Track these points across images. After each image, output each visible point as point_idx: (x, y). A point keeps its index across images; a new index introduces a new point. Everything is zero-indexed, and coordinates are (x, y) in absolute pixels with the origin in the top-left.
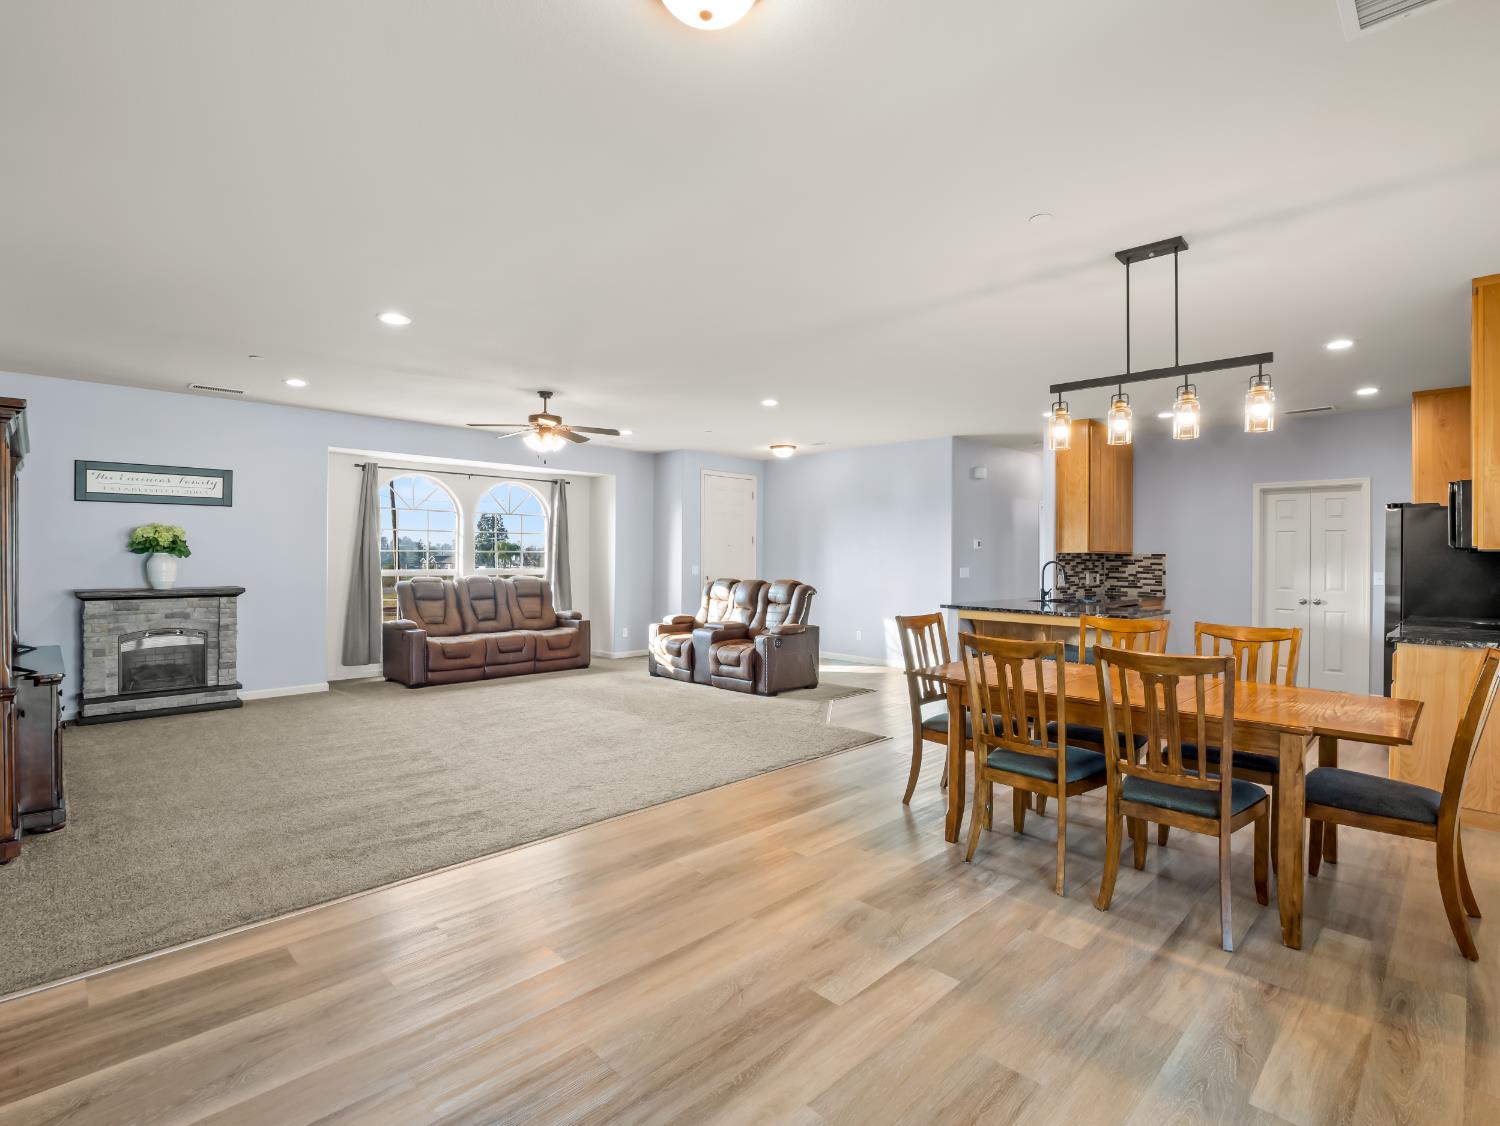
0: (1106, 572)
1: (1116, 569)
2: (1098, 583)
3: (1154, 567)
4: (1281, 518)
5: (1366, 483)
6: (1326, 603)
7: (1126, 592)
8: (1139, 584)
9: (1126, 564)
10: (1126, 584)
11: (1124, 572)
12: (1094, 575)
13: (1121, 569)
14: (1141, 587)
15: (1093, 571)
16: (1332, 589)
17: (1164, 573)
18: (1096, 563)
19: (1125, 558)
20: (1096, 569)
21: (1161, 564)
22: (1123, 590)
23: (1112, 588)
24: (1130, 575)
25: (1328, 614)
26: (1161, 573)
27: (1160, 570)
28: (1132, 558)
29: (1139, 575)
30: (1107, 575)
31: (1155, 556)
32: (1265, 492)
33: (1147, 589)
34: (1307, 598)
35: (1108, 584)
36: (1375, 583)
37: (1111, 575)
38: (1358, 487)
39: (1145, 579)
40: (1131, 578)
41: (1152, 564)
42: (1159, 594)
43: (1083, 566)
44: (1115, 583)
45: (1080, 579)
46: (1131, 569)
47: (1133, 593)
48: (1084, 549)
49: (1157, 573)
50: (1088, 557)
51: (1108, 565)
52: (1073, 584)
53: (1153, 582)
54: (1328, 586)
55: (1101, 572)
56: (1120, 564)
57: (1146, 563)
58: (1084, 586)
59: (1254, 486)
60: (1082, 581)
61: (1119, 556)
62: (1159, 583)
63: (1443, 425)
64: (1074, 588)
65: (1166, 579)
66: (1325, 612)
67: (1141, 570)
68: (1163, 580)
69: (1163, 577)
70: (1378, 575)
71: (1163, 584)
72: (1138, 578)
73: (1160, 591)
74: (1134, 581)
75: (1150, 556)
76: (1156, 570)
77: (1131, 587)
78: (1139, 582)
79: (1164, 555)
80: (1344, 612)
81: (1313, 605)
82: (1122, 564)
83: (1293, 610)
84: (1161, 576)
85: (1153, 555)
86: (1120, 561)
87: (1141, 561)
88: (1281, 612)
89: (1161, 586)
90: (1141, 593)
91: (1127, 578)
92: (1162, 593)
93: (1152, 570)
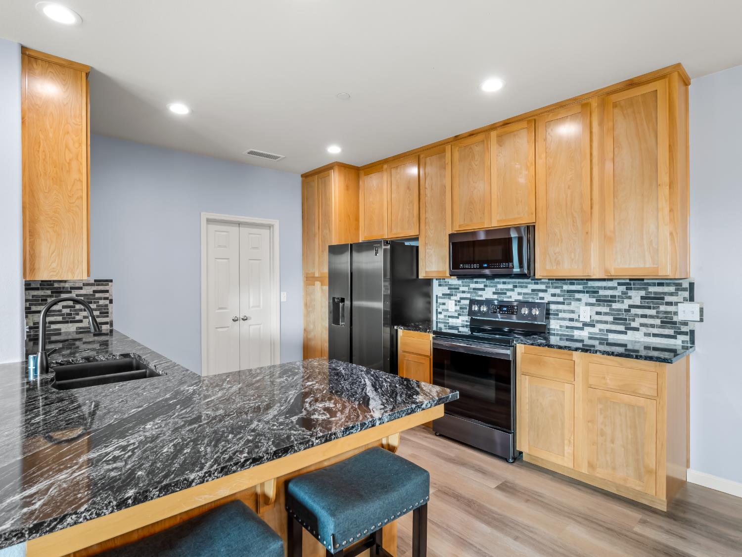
3: (97, 295)
4: (219, 246)
5: (276, 223)
6: (250, 318)
7: (60, 330)
8: (78, 318)
10: (60, 318)
14: (81, 321)
16: (253, 307)
17: (111, 302)
19: (56, 285)
21: (107, 291)
22: (53, 327)
25: (251, 326)
26: (107, 302)
27: (106, 298)
28: (67, 285)
31: (98, 282)
32: (210, 221)
34: (238, 316)
36: (282, 301)
38: (270, 227)
41: (95, 292)
42: (106, 327)
47: (69, 329)
49: (102, 302)
53: (97, 313)
54: (251, 305)
56: (48, 292)
57: (88, 290)
59: (204, 214)
62: (105, 313)
65: (112, 308)
66: (249, 326)
68: (110, 311)
69: (110, 306)
70: (284, 294)
71: (110, 315)
72: (76, 310)
73: (106, 323)
74: (70, 314)
75: (93, 282)
76: (100, 299)
77: (67, 322)
78: (78, 314)
79: (111, 281)
80: (260, 324)
81: (242, 321)
82: (52, 292)
83: (228, 327)
84: (107, 305)
85: (95, 281)
86: (47, 289)
87: (81, 288)
88: (218, 329)
89: (107, 316)
90: (81, 328)
91: (60, 311)
92: (109, 326)
93: (94, 299)
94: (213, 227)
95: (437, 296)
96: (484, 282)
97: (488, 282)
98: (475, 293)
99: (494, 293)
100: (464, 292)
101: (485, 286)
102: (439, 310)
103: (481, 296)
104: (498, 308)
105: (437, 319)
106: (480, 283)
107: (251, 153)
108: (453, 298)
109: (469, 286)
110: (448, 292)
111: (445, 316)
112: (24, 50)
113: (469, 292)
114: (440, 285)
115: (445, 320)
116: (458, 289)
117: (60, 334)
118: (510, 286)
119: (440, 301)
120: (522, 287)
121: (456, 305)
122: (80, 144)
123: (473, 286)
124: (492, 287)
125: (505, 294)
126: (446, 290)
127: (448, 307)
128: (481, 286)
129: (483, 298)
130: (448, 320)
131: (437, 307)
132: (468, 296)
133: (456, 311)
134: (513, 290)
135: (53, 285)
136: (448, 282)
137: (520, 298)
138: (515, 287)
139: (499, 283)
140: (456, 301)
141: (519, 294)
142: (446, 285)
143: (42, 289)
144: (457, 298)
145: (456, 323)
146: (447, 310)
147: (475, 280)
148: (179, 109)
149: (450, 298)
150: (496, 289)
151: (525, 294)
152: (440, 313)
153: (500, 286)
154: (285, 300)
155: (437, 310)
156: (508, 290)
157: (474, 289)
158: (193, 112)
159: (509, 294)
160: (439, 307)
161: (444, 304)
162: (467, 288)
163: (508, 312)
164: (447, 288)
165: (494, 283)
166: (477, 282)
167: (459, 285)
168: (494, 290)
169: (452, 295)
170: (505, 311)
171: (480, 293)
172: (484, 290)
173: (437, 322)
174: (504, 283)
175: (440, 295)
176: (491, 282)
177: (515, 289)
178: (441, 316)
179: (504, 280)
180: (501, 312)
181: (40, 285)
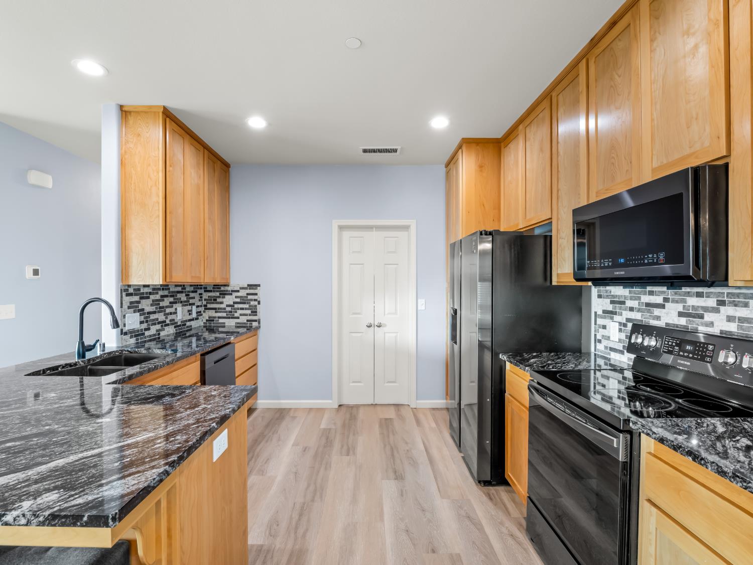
0: (204, 303)
1: (214, 300)
2: (194, 315)
3: (250, 297)
4: (354, 252)
5: (413, 223)
6: (385, 325)
7: (224, 323)
8: (236, 315)
9: (224, 294)
10: (224, 315)
11: (222, 303)
12: (189, 308)
13: (218, 300)
14: (238, 318)
15: (184, 304)
16: (389, 314)
17: (259, 303)
18: (192, 295)
19: (222, 288)
20: (191, 301)
21: (256, 294)
22: (221, 321)
23: (211, 320)
24: (228, 306)
25: (386, 334)
26: (256, 303)
27: (255, 300)
28: (229, 289)
29: (236, 306)
30: (205, 306)
31: (251, 286)
32: (341, 228)
33: (243, 319)
34: (372, 323)
35: (206, 315)
36: (419, 309)
37: (209, 306)
38: (406, 228)
39: (242, 309)
40: (229, 309)
41: (248, 294)
42: (255, 324)
43: (171, 299)
44: (212, 313)
45: (166, 315)
46: (228, 300)
47: (230, 323)
48: (158, 280)
49: (252, 303)
50: (179, 289)
51: (206, 295)
52: (155, 322)
53: (249, 312)
54: (387, 312)
55: (199, 303)
56: (218, 294)
57: (243, 293)
58: (173, 322)
59: (334, 221)
60: (170, 317)
61: (217, 287)
62: (254, 313)
63: (481, 171)
64: (158, 327)
65: (260, 309)
66: (385, 333)
67: (238, 300)
68: (258, 310)
69: (258, 306)
70: (421, 302)
71: (258, 314)
72: (235, 309)
73: (255, 321)
74: (231, 312)
75: (246, 286)
76: (251, 300)
77: (229, 318)
78: (236, 312)
79: (259, 285)
80: (398, 333)
81: (376, 327)
82: (220, 294)
83: (363, 333)
84: (256, 306)
85: (248, 285)
86: (217, 291)
87: (238, 291)
88: (353, 334)
89: (256, 315)
90: (238, 323)
91: (225, 309)
92: (257, 323)
93: (247, 300)
94: (346, 234)
95: (596, 313)
96: (663, 292)
97: (670, 293)
98: (649, 311)
99: (681, 314)
100: (631, 309)
101: (666, 300)
102: (599, 337)
103: (658, 318)
104: (677, 345)
105: (595, 350)
106: (656, 294)
107: (365, 151)
108: (617, 318)
109: (639, 298)
110: (610, 308)
111: (606, 348)
112: (121, 107)
113: (639, 310)
114: (600, 296)
115: (605, 353)
116: (623, 303)
117: (224, 327)
118: (711, 302)
119: (600, 321)
120: (736, 305)
121: (620, 330)
122: (158, 172)
123: (646, 299)
124: (677, 302)
125: (702, 317)
126: (606, 305)
127: (609, 332)
128: (659, 300)
129: (661, 324)
130: (609, 354)
131: (595, 331)
132: (637, 316)
133: (620, 341)
134: (716, 310)
135: (220, 288)
136: (610, 292)
137: (733, 327)
138: (722, 303)
139: (688, 294)
140: (620, 323)
141: (730, 319)
142: (607, 297)
143: (214, 291)
144: (623, 319)
145: (620, 362)
146: (608, 338)
147: (649, 288)
148: (257, 123)
149: (612, 318)
150: (684, 306)
151: (741, 320)
152: (600, 341)
153: (692, 301)
154: (423, 308)
155: (595, 335)
156: (706, 309)
157: (648, 305)
158: (269, 124)
159: (708, 317)
160: (598, 332)
161: (604, 327)
162: (637, 302)
163: (694, 354)
164: (609, 300)
165: (680, 295)
166: (651, 293)
167: (625, 297)
168: (680, 307)
169: (615, 313)
170: (689, 352)
171: (657, 312)
172: (663, 306)
173: (595, 354)
174: (699, 295)
175: (600, 312)
176: (676, 293)
177: (722, 308)
178: (600, 347)
179: (700, 290)
180: (681, 353)
181: (213, 288)
